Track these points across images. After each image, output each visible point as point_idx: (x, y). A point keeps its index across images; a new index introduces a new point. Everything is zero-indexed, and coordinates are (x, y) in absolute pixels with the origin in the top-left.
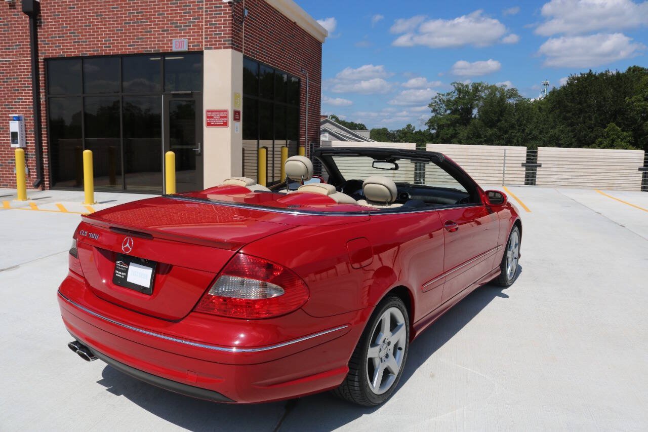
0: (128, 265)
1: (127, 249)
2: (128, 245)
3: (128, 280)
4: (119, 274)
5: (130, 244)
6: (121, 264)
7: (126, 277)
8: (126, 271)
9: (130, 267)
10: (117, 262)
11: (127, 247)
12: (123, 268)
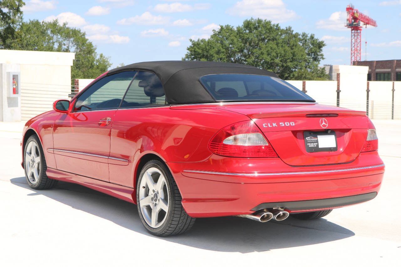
0: (317, 137)
1: (324, 126)
2: (324, 123)
3: (320, 147)
4: (311, 145)
5: (325, 122)
6: (311, 138)
7: (318, 145)
8: (317, 142)
9: (318, 138)
10: (307, 138)
11: (324, 125)
12: (314, 140)
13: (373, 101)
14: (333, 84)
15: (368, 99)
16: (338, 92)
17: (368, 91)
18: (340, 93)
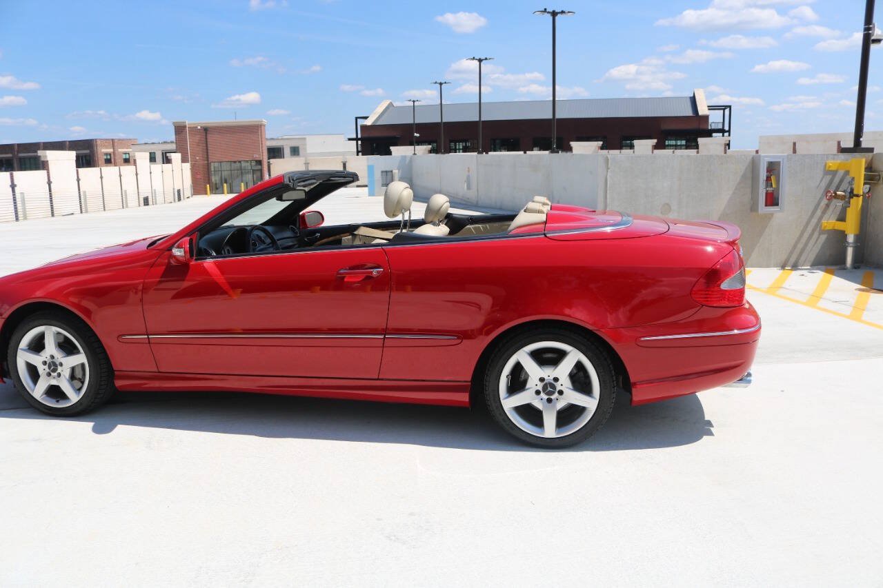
13: (85, 192)
14: (42, 173)
15: (79, 190)
16: (49, 183)
17: (78, 180)
18: (52, 185)
